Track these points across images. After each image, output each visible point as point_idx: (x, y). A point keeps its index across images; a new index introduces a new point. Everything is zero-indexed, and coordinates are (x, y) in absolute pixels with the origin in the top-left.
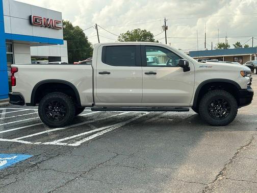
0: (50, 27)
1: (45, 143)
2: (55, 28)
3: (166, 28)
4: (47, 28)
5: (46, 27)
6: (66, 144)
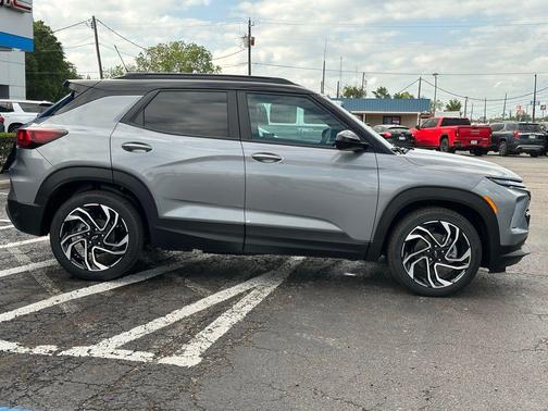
0: (2, 5)
3: (250, 42)
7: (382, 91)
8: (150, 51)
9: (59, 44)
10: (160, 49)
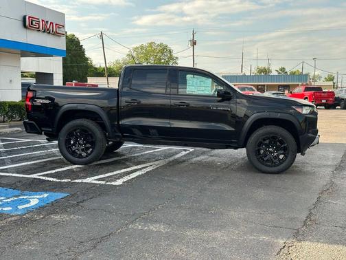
0: (49, 33)
1: (77, 181)
2: (56, 34)
3: (194, 43)
4: (46, 33)
5: (44, 32)
6: (103, 182)
7: (283, 69)
8: (136, 49)
9: (82, 46)
10: (142, 47)
